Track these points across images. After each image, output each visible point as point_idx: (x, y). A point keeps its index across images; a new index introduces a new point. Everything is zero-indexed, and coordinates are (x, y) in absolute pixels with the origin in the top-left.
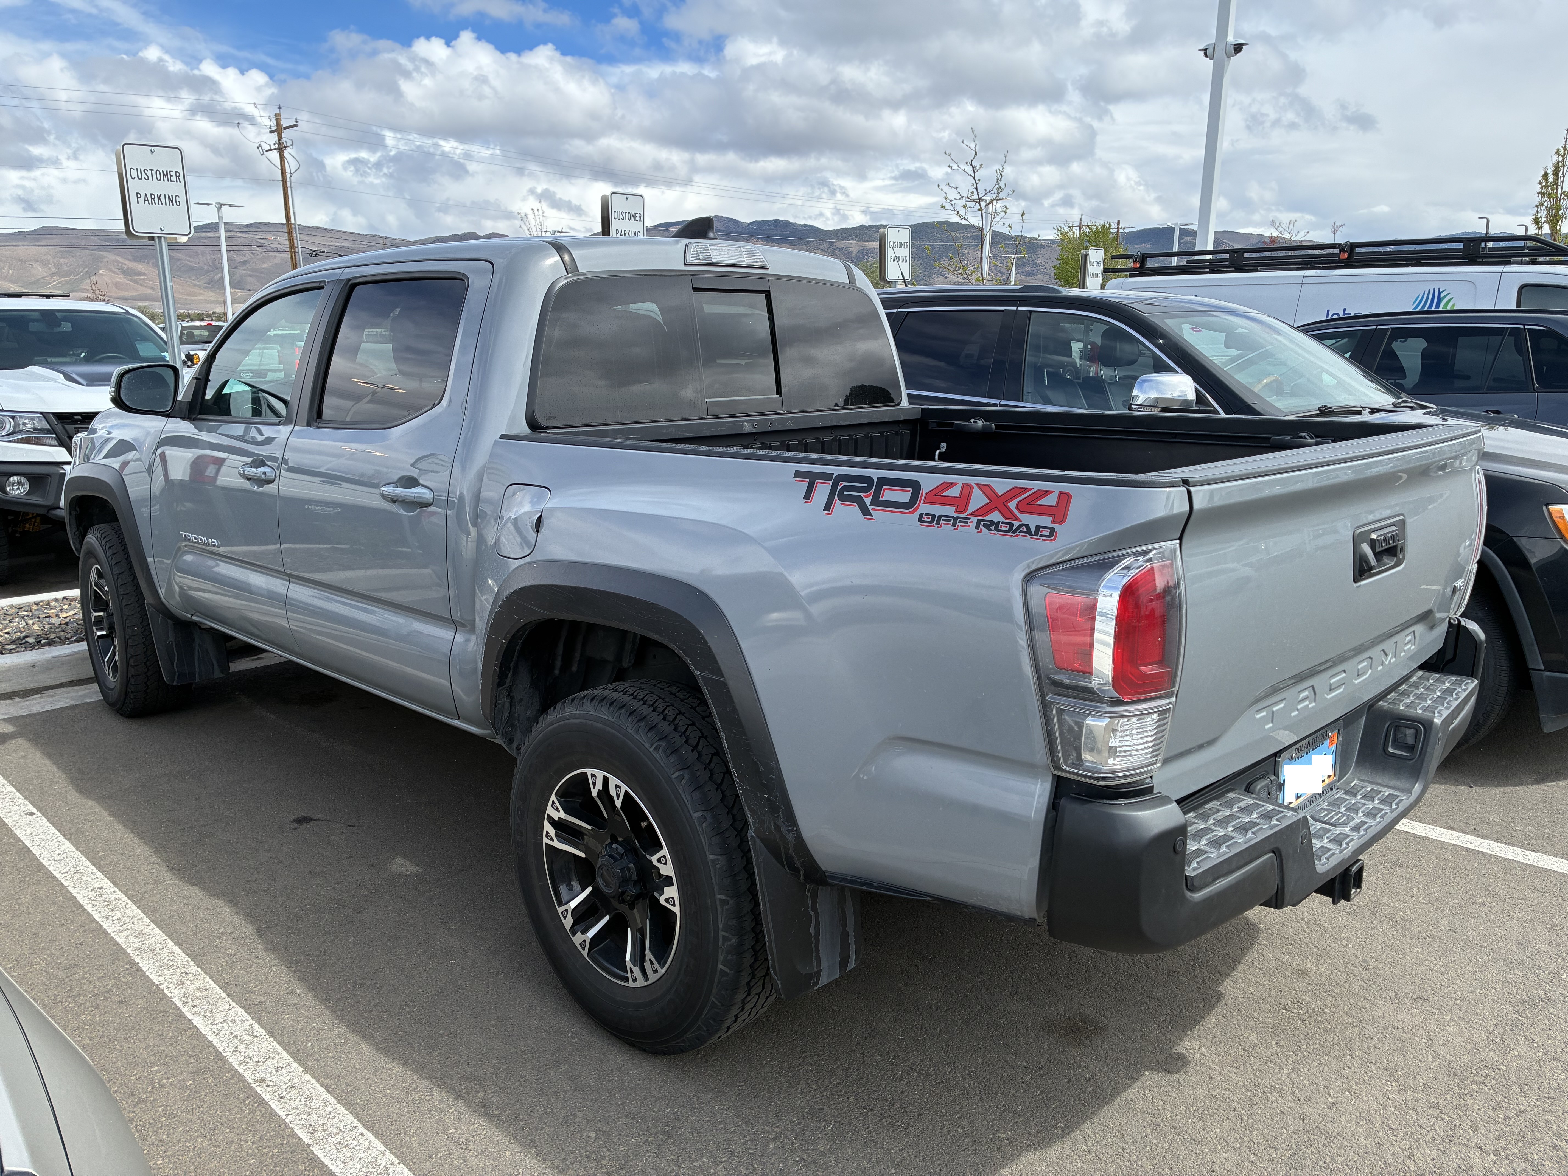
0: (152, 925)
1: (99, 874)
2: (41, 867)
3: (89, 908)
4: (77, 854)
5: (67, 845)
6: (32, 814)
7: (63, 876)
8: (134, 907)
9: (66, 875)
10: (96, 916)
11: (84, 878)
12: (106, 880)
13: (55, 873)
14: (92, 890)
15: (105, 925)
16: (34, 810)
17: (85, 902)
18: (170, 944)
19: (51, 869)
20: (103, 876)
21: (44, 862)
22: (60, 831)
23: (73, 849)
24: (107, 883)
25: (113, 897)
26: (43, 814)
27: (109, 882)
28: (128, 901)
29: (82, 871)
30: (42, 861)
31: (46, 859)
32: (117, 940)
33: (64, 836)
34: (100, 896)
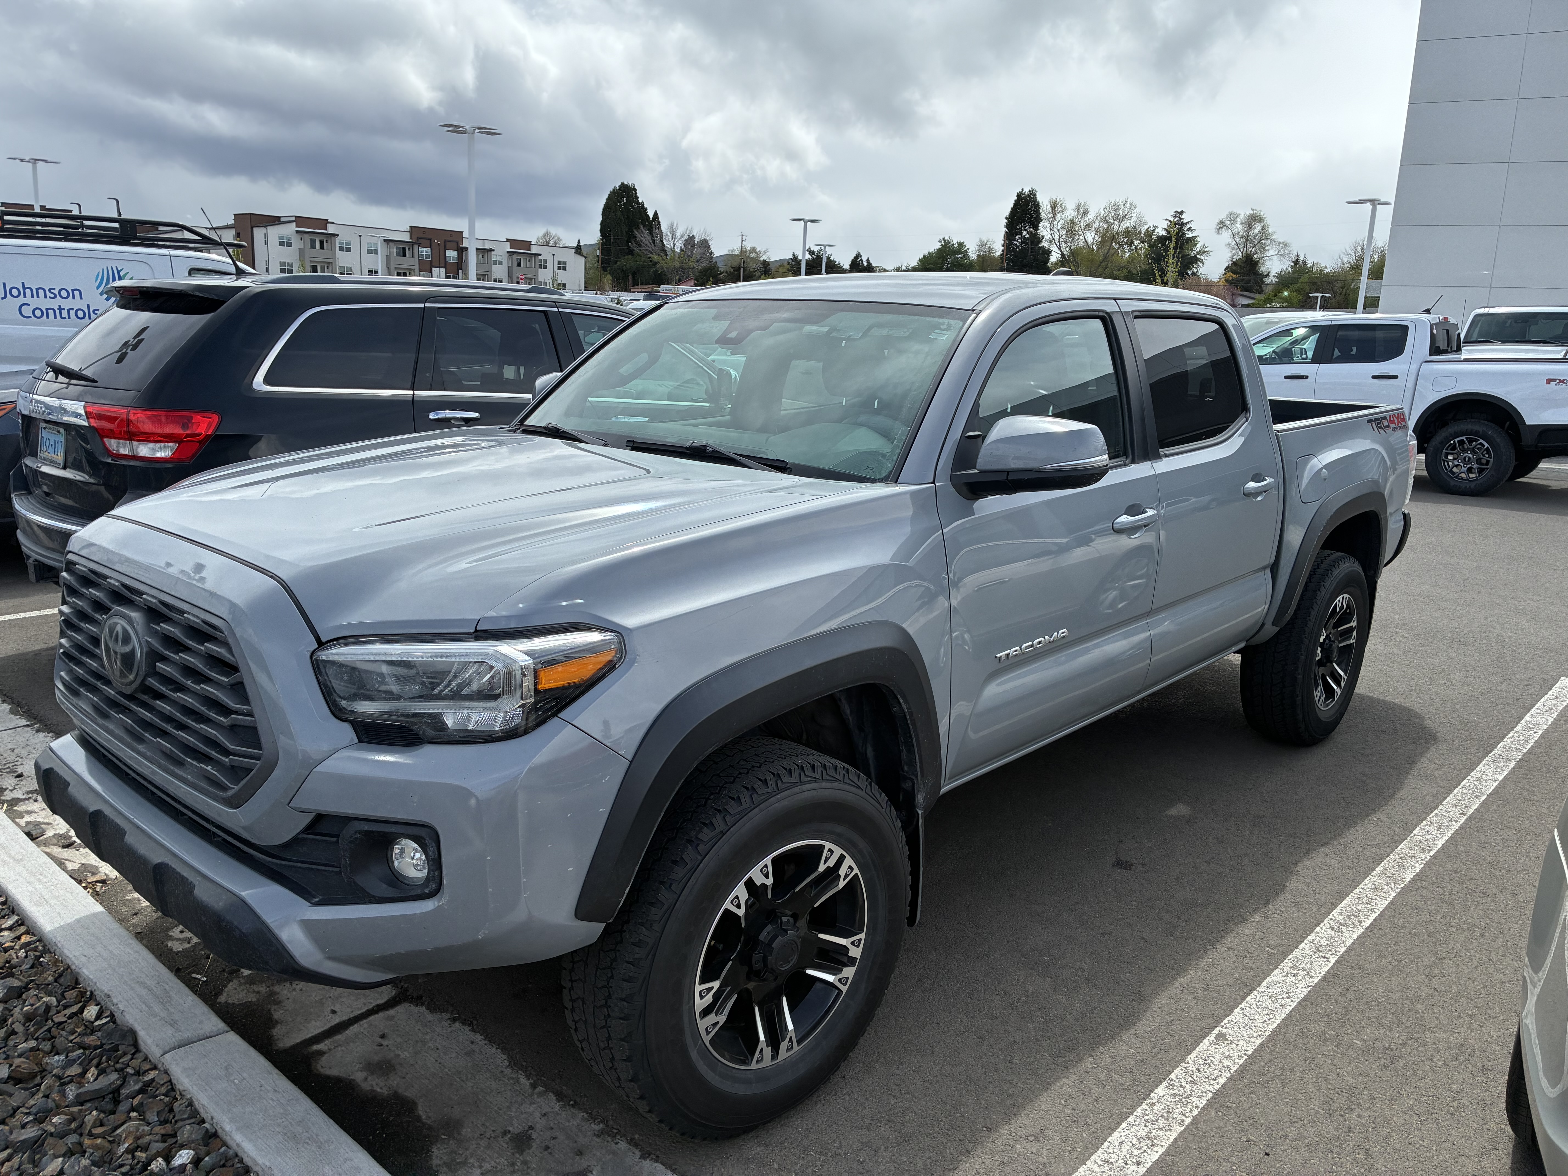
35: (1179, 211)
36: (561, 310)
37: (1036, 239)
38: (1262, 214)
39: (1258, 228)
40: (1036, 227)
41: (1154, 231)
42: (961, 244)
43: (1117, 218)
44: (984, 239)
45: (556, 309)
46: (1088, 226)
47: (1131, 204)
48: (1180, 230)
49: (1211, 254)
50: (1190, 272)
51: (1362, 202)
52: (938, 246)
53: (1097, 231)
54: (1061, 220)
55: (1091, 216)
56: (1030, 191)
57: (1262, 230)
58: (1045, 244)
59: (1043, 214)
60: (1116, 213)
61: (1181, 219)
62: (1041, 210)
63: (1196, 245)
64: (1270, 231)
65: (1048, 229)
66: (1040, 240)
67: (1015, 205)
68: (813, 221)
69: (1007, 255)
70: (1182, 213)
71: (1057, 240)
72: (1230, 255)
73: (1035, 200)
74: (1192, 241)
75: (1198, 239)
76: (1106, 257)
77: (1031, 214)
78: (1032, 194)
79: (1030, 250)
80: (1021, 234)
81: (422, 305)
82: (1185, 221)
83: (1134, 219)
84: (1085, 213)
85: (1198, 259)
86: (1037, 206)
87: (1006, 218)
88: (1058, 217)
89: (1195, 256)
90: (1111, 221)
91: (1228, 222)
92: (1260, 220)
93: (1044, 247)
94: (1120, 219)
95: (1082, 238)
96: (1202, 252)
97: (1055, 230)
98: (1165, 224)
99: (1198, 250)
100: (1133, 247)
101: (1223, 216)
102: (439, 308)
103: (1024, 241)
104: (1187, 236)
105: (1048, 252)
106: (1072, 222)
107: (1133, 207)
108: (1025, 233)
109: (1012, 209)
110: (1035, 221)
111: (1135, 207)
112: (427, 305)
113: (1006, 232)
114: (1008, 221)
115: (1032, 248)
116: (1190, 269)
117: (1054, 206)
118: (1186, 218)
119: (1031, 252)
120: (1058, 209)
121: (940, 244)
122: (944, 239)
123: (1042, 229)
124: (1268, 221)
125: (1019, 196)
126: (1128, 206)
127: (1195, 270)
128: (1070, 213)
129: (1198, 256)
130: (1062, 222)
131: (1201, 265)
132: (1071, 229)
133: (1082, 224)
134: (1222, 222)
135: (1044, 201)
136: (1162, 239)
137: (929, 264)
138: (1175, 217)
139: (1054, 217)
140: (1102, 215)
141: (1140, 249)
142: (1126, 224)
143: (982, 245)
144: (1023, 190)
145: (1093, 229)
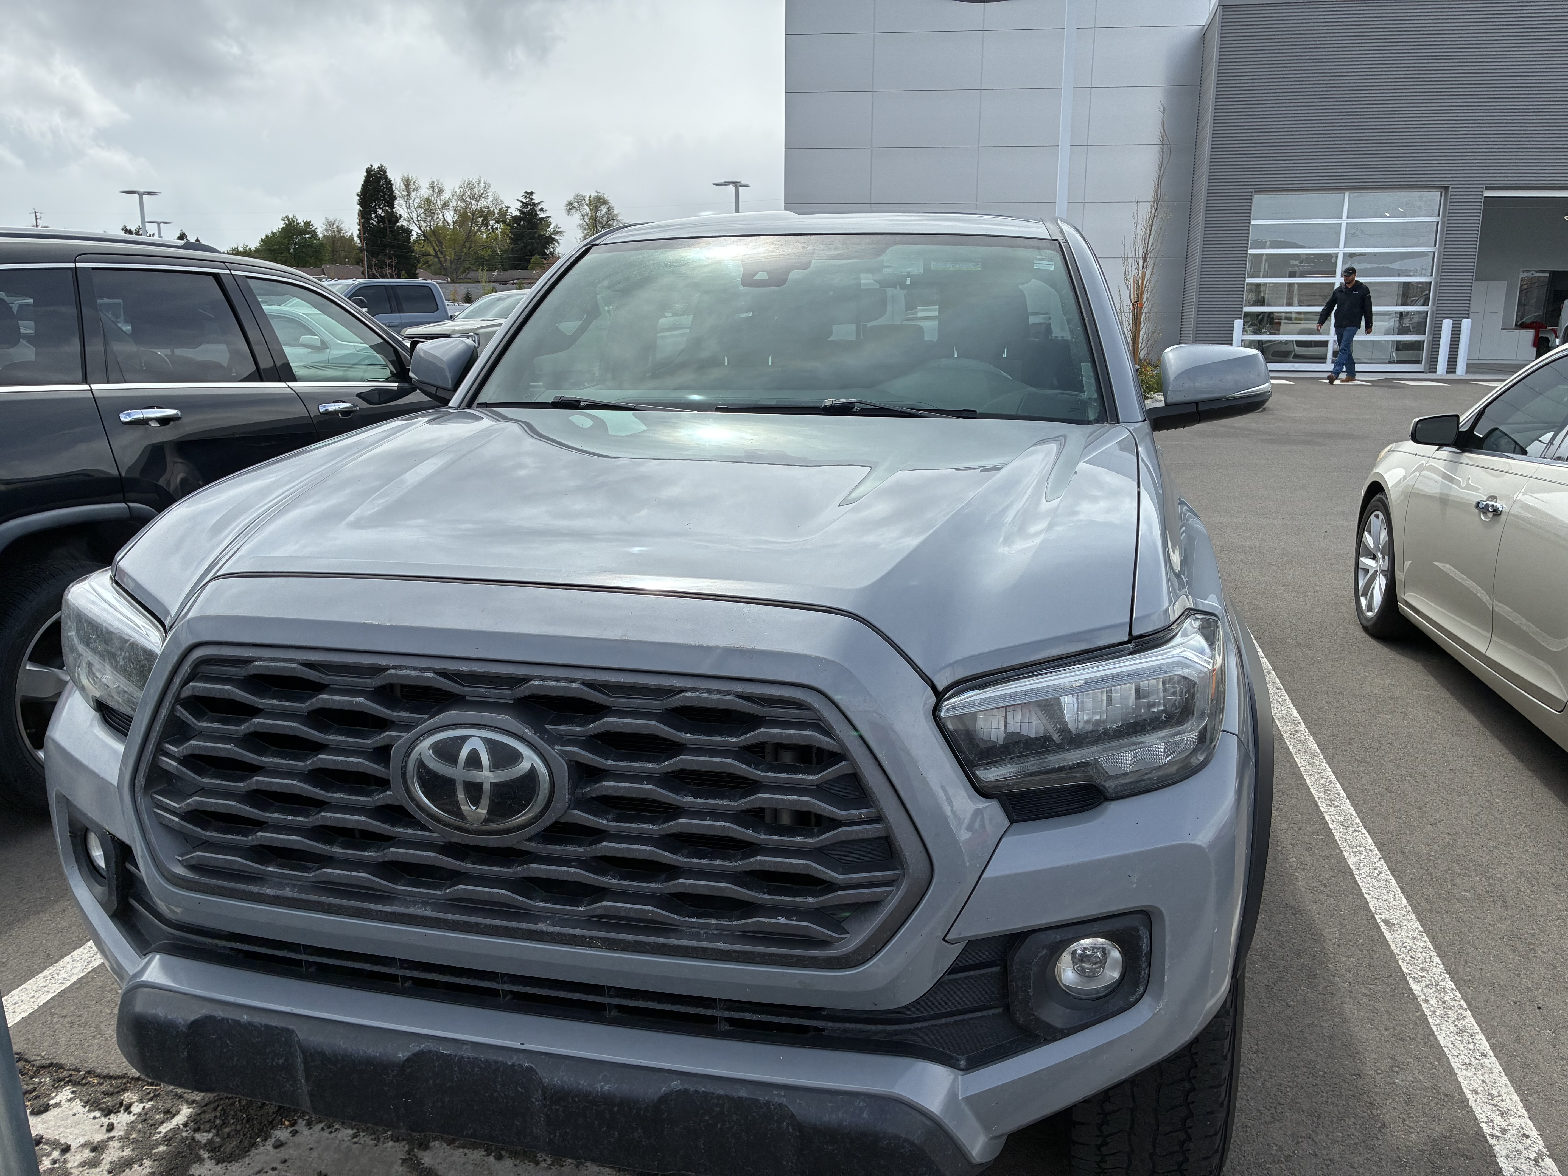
0: (1300, 765)
1: (1327, 818)
2: (1380, 845)
3: (1342, 793)
4: (1343, 846)
5: (1351, 861)
6: (1386, 922)
7: (1360, 829)
8: (1308, 781)
9: (1357, 829)
10: (1338, 785)
11: (1341, 819)
12: (1322, 810)
13: (1367, 835)
14: (1337, 806)
15: (1333, 777)
16: (1383, 927)
17: (1345, 800)
18: (1293, 751)
19: (1370, 840)
20: (1325, 814)
21: (1376, 851)
22: (1356, 882)
23: (1346, 855)
24: (1323, 808)
25: (1322, 795)
26: (1373, 916)
27: (1321, 808)
28: (1310, 787)
29: (1342, 827)
30: (1379, 853)
31: (1374, 853)
32: (1327, 766)
33: (1352, 875)
34: (1331, 800)
35: (529, 191)
36: (233, 272)
37: (393, 218)
38: (605, 196)
39: (604, 210)
40: (392, 206)
41: (507, 210)
42: (308, 224)
43: (473, 196)
44: (331, 219)
45: (228, 272)
46: (445, 205)
47: (485, 183)
48: (533, 210)
49: (564, 234)
50: (548, 252)
51: (726, 183)
52: (282, 225)
53: (455, 210)
54: (417, 198)
55: (446, 195)
56: (379, 167)
57: (609, 211)
58: (403, 223)
59: (396, 191)
60: (471, 192)
61: (532, 199)
62: (394, 188)
63: (549, 226)
64: (615, 212)
65: (404, 207)
66: (397, 219)
67: (365, 181)
68: (149, 194)
69: (364, 234)
70: (531, 193)
71: (415, 219)
72: (583, 235)
73: (386, 177)
74: (545, 222)
75: (550, 219)
76: (468, 238)
77: (383, 192)
78: (382, 169)
79: (388, 230)
80: (376, 212)
81: (72, 265)
82: (536, 202)
83: (491, 198)
84: (441, 191)
85: (553, 239)
86: (389, 183)
87: (358, 195)
88: (413, 195)
89: (550, 236)
90: (468, 199)
91: (576, 204)
92: (605, 202)
93: (402, 226)
94: (478, 198)
95: (441, 217)
96: (556, 233)
97: (412, 208)
98: (519, 205)
99: (552, 230)
100: (490, 227)
101: (570, 198)
102: (94, 269)
103: (381, 220)
104: (540, 216)
105: (409, 232)
106: (428, 200)
107: (487, 186)
108: (380, 211)
109: (363, 185)
110: (390, 200)
111: (489, 187)
112: (79, 265)
113: (360, 211)
114: (361, 199)
115: (390, 228)
116: (547, 248)
117: (407, 183)
118: (536, 199)
119: (390, 231)
120: (412, 187)
121: (283, 222)
122: (287, 217)
123: (398, 207)
124: (612, 203)
125: (369, 171)
126: (482, 184)
127: (552, 250)
128: (424, 192)
129: (553, 236)
130: (418, 200)
131: (556, 244)
132: (428, 207)
133: (439, 202)
134: (570, 204)
135: (395, 177)
136: (515, 219)
137: (273, 245)
138: (526, 197)
139: (409, 194)
140: (458, 193)
141: (497, 229)
142: (483, 203)
143: (330, 224)
144: (372, 166)
145: (451, 208)
